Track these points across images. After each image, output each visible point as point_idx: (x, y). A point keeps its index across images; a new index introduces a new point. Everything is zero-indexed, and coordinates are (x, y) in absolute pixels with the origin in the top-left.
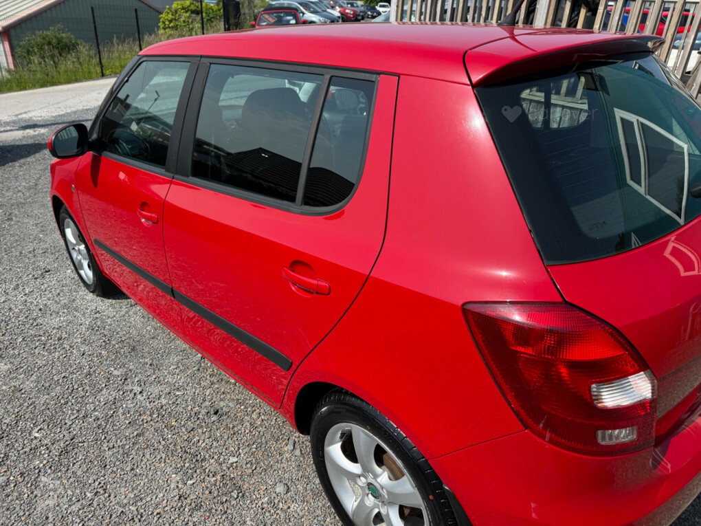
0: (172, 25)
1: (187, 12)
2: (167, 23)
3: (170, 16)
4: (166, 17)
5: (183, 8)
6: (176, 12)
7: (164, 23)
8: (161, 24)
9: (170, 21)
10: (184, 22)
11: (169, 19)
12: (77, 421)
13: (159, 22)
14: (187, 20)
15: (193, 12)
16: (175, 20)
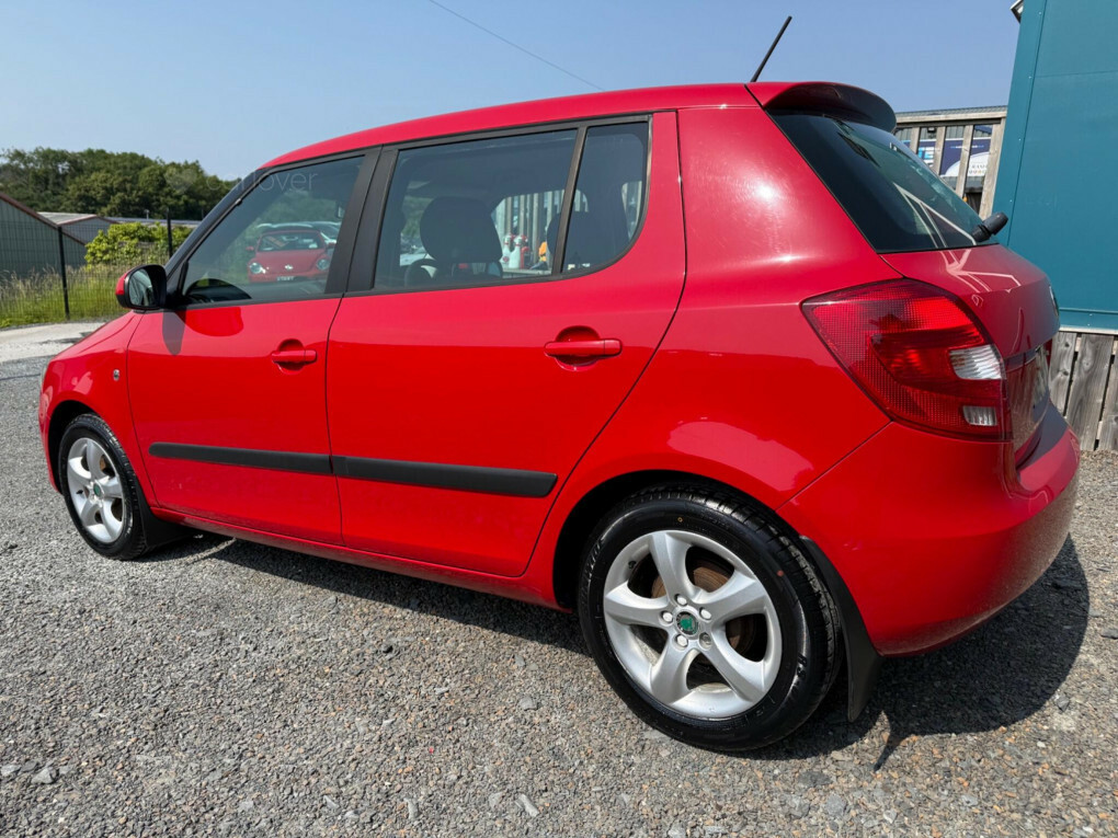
0: (107, 257)
1: (132, 238)
2: (99, 255)
3: (104, 246)
4: (98, 247)
5: (126, 234)
6: (115, 239)
7: (93, 254)
8: (89, 258)
9: (105, 252)
10: (128, 253)
11: (104, 249)
12: (163, 692)
13: (85, 253)
14: (132, 250)
15: (142, 239)
16: (113, 249)
